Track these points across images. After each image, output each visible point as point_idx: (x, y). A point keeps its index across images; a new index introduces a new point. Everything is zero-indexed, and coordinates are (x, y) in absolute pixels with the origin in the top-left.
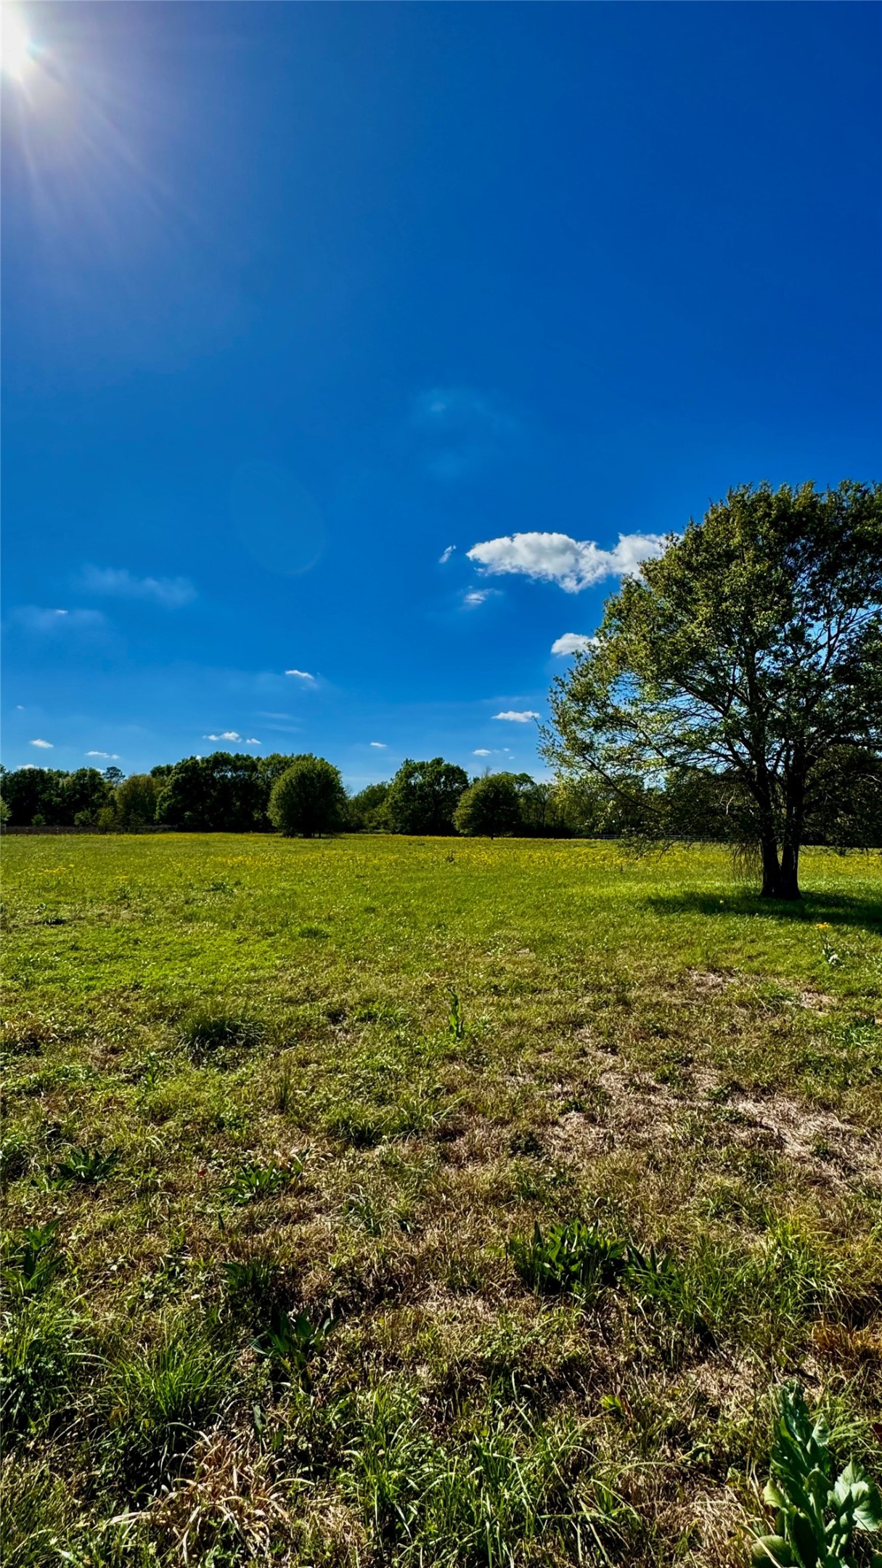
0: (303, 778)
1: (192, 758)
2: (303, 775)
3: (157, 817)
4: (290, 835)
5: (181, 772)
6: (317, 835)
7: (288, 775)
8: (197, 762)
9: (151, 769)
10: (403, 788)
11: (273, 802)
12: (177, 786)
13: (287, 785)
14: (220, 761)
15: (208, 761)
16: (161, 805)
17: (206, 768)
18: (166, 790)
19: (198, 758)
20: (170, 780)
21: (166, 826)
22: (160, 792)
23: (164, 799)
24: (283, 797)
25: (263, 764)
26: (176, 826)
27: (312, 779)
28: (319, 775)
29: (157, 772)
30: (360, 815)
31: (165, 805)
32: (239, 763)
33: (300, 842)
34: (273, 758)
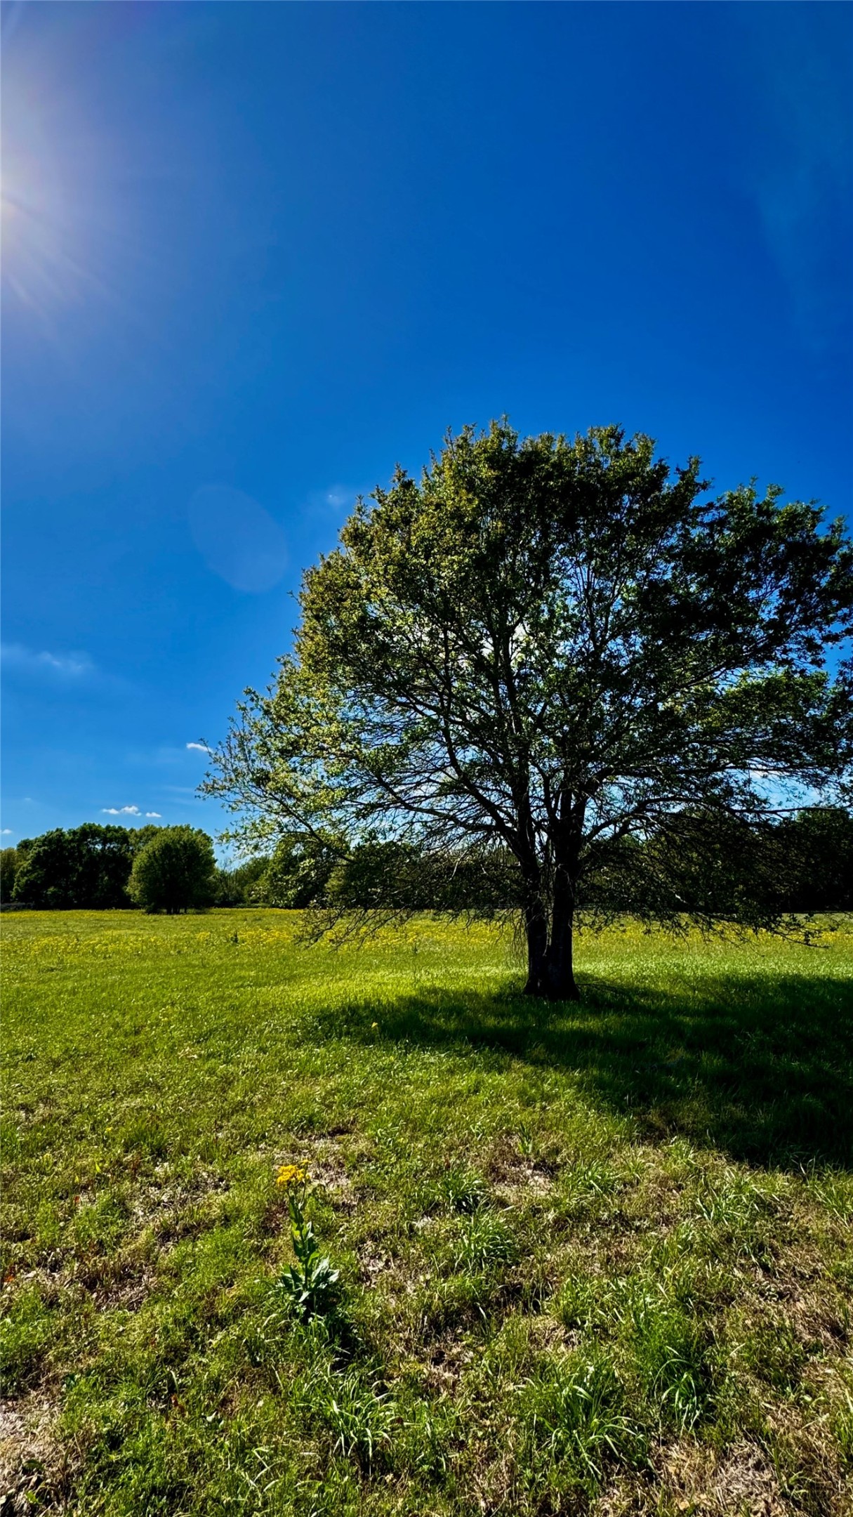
0: (167, 850)
1: (57, 830)
2: (167, 846)
3: (13, 894)
4: (153, 911)
5: (44, 845)
6: (181, 911)
7: (154, 845)
8: (62, 835)
9: (19, 842)
10: (283, 860)
11: (134, 875)
12: (37, 860)
13: (150, 857)
14: (88, 833)
15: (74, 833)
16: (19, 881)
17: (72, 841)
18: (26, 864)
19: (65, 830)
20: (32, 854)
21: (19, 904)
22: (20, 866)
23: (23, 874)
24: (145, 870)
25: (136, 836)
26: (32, 904)
27: (177, 850)
28: (185, 846)
29: (25, 845)
30: (239, 888)
31: (24, 880)
32: (109, 835)
33: (164, 919)
34: (147, 829)
